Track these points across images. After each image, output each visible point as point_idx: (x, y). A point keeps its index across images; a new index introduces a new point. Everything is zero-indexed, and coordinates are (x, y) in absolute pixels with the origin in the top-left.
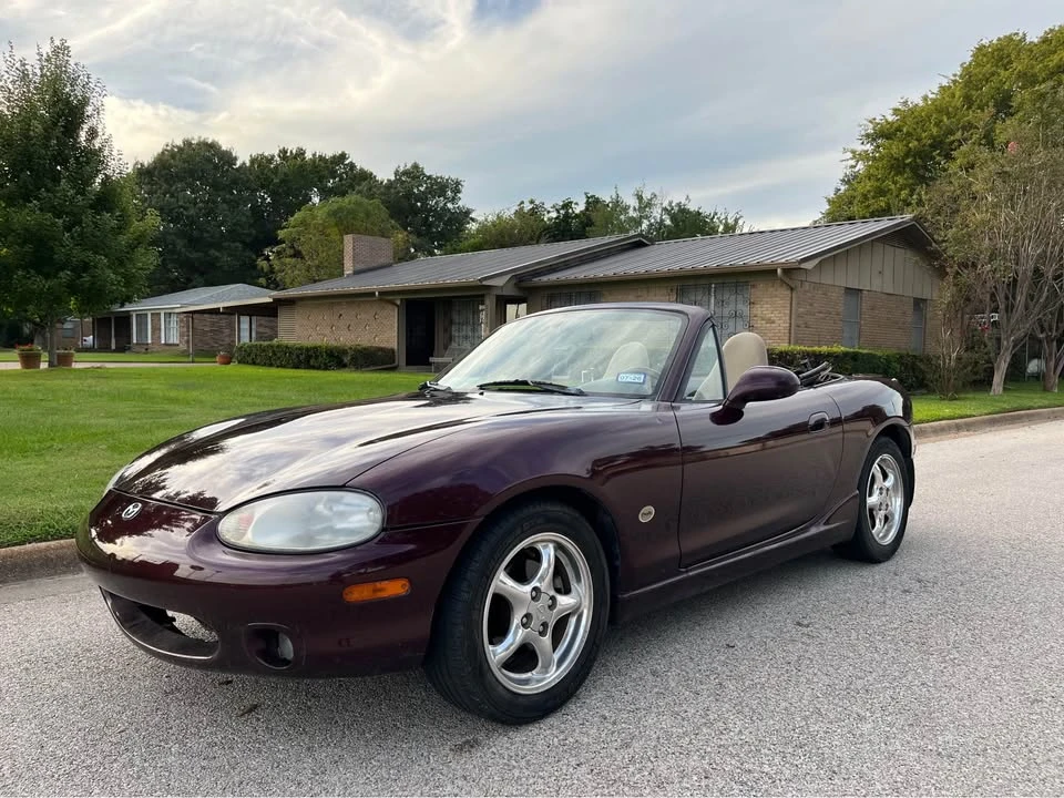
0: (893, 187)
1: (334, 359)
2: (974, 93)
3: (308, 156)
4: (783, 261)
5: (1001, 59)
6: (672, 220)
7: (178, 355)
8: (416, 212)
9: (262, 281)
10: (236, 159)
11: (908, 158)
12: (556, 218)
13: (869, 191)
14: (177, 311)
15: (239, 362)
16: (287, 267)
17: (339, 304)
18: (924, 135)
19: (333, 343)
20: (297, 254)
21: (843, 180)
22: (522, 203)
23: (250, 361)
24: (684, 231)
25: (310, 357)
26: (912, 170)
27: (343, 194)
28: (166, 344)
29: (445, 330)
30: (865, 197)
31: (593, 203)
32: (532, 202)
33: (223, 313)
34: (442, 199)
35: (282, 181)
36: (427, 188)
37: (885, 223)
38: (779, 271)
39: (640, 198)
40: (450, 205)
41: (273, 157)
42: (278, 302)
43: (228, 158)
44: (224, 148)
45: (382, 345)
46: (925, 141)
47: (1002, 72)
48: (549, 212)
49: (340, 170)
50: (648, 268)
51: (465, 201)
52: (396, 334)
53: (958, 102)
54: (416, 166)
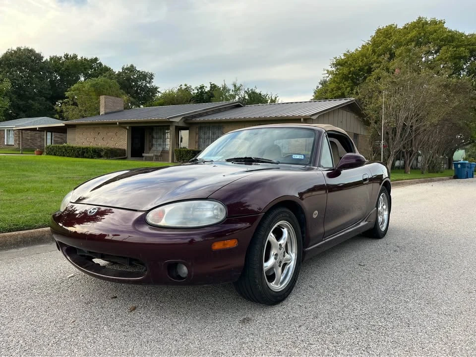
0: (344, 86)
1: (97, 153)
2: (376, 48)
3: (79, 58)
4: (303, 115)
5: (387, 35)
6: (248, 96)
7: (13, 150)
8: (132, 87)
9: (57, 116)
10: (43, 57)
11: (350, 74)
12: (197, 93)
13: (334, 88)
14: (14, 129)
15: (47, 154)
16: (69, 110)
17: (99, 127)
18: (356, 65)
19: (95, 146)
20: (75, 104)
21: (320, 83)
22: (181, 85)
23: (53, 154)
24: (254, 101)
25: (84, 152)
26: (351, 80)
27: (97, 77)
28: (7, 145)
29: (150, 142)
30: (332, 90)
31: (213, 87)
32: (186, 85)
33: (38, 131)
34: (144, 81)
35: (66, 69)
36: (137, 76)
37: (343, 101)
38: (302, 119)
39: (235, 86)
40: (148, 85)
41: (61, 57)
42: (67, 126)
43: (39, 57)
44: (37, 52)
45: (120, 147)
46: (356, 68)
47: (388, 40)
48: (193, 90)
49: (94, 65)
50: (245, 116)
51: (155, 83)
52: (126, 142)
53: (370, 52)
54: (132, 66)
